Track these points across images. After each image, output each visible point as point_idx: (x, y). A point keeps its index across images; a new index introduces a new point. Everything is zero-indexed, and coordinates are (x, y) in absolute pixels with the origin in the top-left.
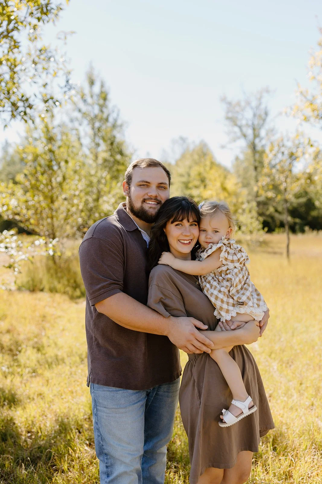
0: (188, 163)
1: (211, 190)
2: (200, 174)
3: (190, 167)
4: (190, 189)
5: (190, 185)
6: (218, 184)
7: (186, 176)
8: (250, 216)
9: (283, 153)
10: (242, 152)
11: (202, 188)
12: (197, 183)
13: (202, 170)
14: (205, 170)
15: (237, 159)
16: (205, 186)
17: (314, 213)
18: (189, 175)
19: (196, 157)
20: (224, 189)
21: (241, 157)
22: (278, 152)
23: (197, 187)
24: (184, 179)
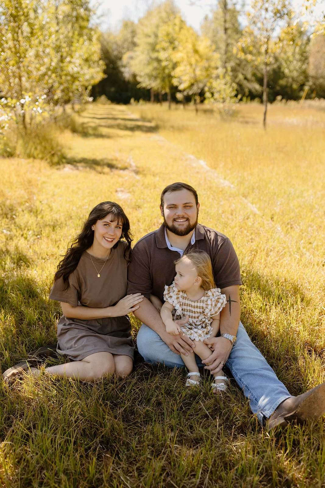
0: (155, 21)
1: (181, 52)
2: (168, 35)
3: (158, 27)
4: (158, 51)
5: (158, 47)
6: (190, 46)
7: (153, 36)
8: (223, 82)
9: (267, 10)
10: (212, 11)
11: (170, 51)
12: (165, 45)
13: (170, 29)
14: (174, 29)
15: (206, 18)
16: (174, 48)
17: (282, 82)
18: (156, 36)
19: (164, 15)
20: (196, 51)
21: (211, 16)
22: (261, 7)
23: (164, 49)
24: (151, 40)
